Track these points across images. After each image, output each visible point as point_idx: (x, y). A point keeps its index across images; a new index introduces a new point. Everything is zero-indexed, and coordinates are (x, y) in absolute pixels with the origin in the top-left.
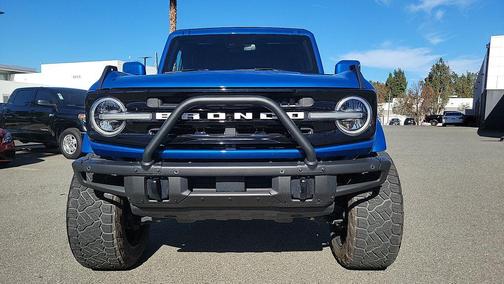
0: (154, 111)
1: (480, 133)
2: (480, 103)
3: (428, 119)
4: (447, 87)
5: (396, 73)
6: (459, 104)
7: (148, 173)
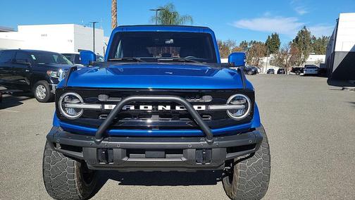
0: (103, 103)
1: (329, 83)
2: (330, 59)
3: (294, 70)
4: (309, 47)
5: (273, 36)
6: (316, 59)
7: (99, 146)
